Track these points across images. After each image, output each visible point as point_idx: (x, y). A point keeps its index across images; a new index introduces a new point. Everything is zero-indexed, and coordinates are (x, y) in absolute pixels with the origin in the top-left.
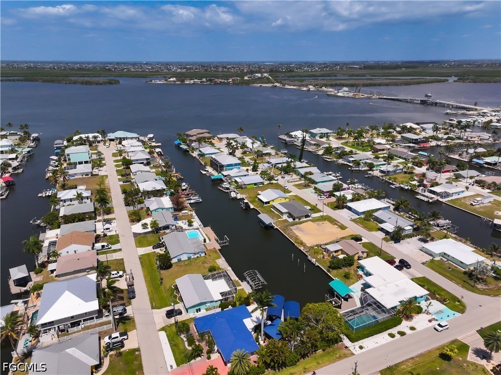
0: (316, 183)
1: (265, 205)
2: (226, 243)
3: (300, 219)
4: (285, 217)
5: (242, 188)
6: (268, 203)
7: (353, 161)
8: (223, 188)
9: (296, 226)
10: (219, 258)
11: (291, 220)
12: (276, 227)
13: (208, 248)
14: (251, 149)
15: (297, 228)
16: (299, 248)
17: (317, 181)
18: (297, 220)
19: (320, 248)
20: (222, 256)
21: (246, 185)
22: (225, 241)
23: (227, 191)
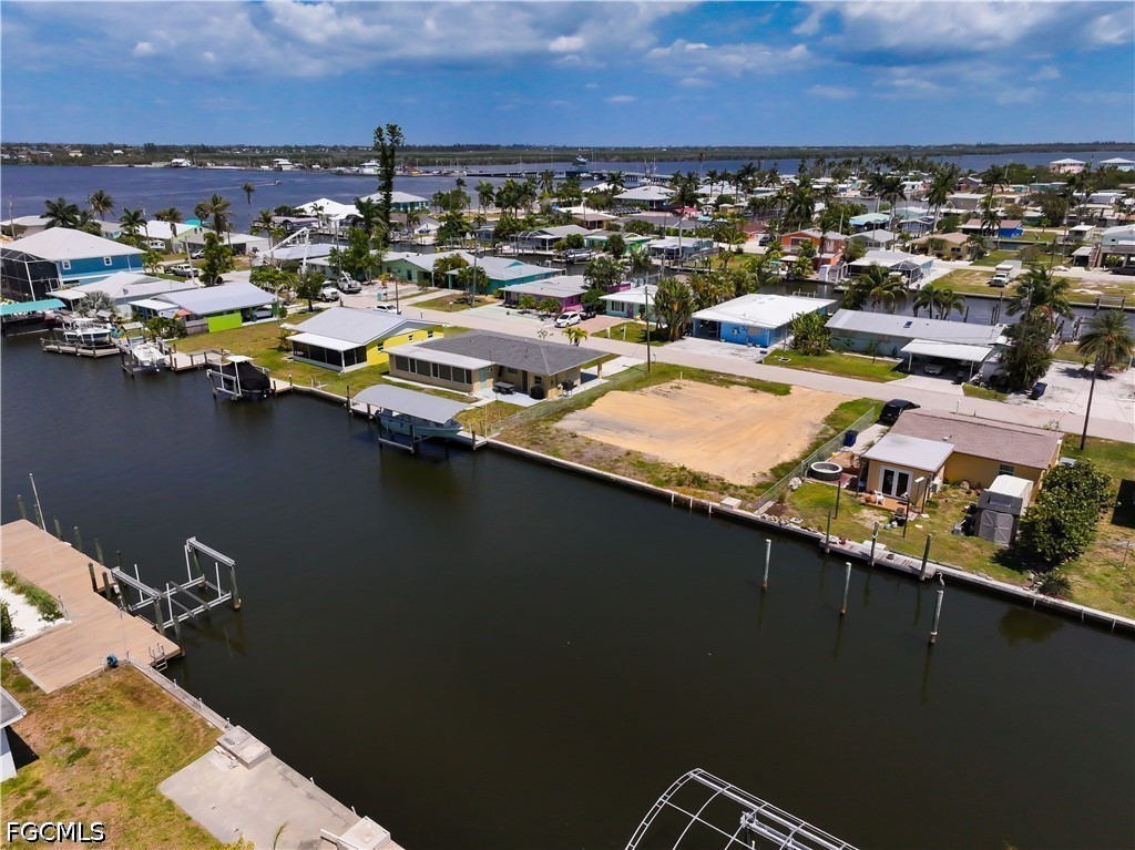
0: (502, 283)
1: (346, 370)
2: (205, 593)
3: (568, 386)
4: (484, 393)
5: (183, 334)
6: (357, 355)
7: (551, 241)
8: (74, 340)
9: (571, 415)
10: (193, 744)
11: (522, 400)
12: (480, 440)
13: (47, 685)
14: (168, 242)
15: (592, 424)
16: (712, 504)
17: (505, 278)
18: (553, 395)
19: (811, 481)
20: (213, 719)
21: (197, 317)
22: (191, 583)
23: (99, 352)
